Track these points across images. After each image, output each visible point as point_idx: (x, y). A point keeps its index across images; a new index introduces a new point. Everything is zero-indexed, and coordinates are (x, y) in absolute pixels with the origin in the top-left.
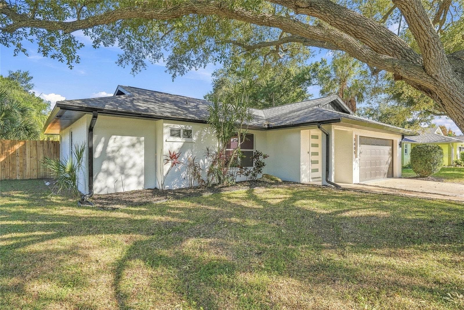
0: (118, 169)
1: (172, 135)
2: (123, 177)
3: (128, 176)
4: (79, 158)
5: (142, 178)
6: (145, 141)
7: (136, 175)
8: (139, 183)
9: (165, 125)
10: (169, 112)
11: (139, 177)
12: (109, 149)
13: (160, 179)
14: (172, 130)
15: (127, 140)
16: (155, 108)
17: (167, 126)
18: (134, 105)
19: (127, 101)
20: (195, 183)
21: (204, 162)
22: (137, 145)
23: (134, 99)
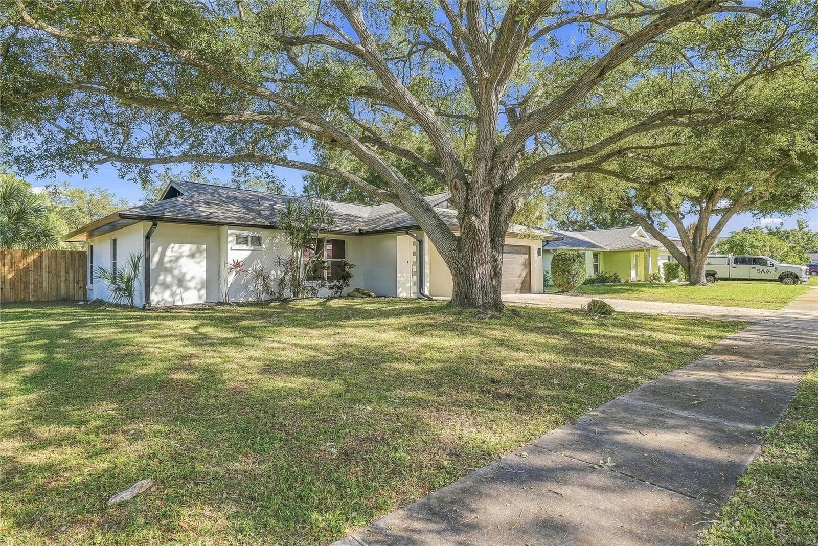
0: (176, 281)
1: (238, 243)
2: (182, 290)
3: (186, 289)
4: (135, 268)
5: (203, 292)
6: (207, 250)
7: (195, 288)
8: (200, 297)
9: (230, 232)
10: (235, 218)
11: (199, 290)
12: (166, 259)
13: (224, 290)
14: (238, 237)
15: (187, 248)
16: (219, 213)
17: (231, 235)
18: (194, 210)
19: (186, 205)
20: (264, 297)
21: (277, 273)
22: (198, 255)
23: (194, 202)
